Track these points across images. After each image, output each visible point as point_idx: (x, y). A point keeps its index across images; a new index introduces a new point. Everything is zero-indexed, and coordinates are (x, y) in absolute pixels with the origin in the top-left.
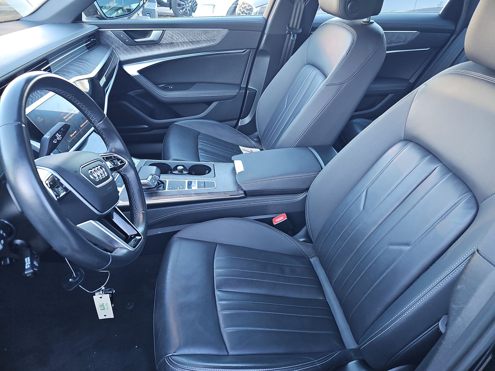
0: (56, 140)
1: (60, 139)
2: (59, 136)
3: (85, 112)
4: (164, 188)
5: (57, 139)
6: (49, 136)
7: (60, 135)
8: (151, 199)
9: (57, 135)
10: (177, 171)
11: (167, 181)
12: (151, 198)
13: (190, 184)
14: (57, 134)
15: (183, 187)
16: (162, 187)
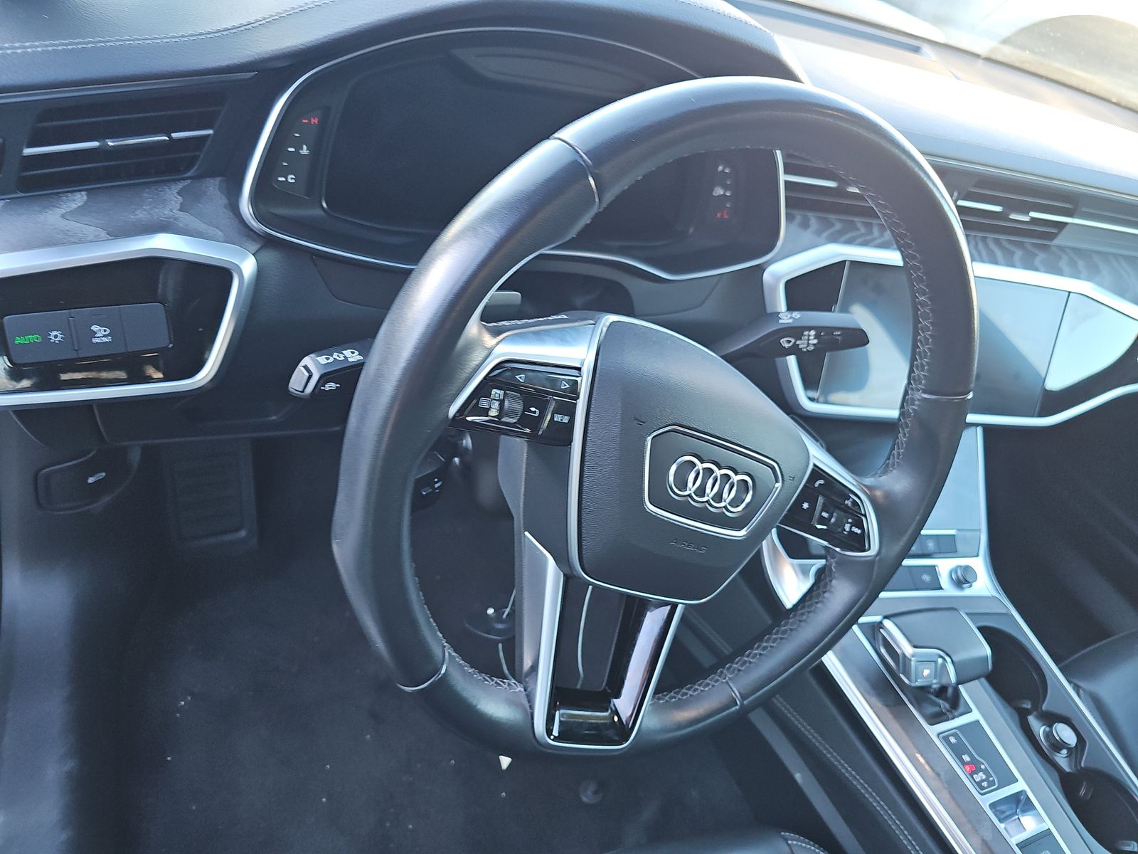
0: (793, 341)
1: (805, 350)
2: (810, 342)
3: (919, 334)
4: (935, 719)
5: (798, 342)
6: (791, 321)
7: (815, 341)
8: (867, 697)
9: (809, 336)
10: (1048, 729)
11: (975, 715)
12: (869, 694)
13: (1019, 803)
14: (813, 333)
15: (985, 784)
16: (936, 709)
